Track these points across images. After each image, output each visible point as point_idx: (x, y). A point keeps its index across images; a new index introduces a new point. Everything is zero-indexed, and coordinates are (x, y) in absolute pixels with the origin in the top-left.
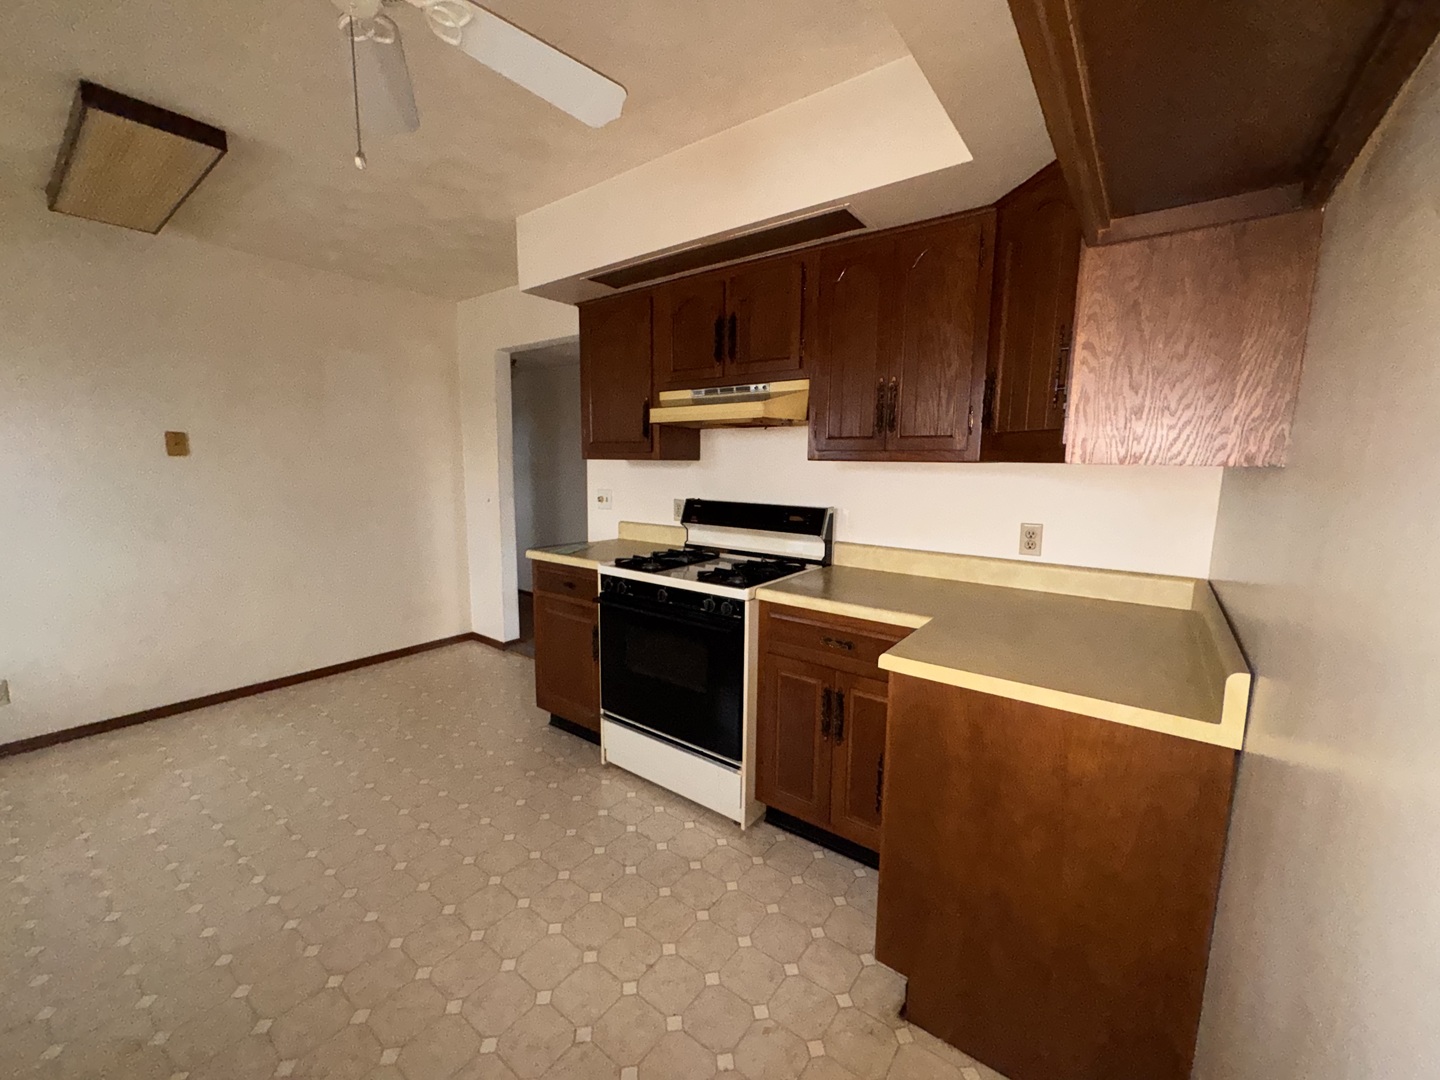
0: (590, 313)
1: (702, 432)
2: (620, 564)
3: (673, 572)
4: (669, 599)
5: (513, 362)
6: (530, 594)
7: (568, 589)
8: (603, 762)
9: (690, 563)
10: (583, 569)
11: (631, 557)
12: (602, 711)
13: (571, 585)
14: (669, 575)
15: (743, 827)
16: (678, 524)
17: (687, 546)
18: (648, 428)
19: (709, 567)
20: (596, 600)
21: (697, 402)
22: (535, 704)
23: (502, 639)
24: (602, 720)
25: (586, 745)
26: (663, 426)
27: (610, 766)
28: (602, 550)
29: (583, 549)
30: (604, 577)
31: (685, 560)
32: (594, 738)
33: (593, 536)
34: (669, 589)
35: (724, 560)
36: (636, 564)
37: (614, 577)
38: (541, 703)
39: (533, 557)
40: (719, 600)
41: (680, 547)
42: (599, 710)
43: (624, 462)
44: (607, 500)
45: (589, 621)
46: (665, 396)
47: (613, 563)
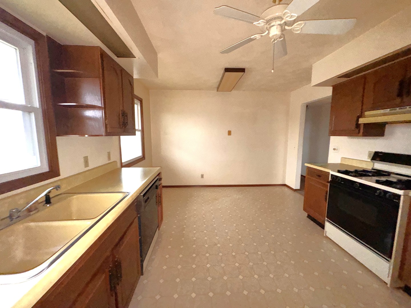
0: (336, 88)
1: (387, 126)
2: (339, 172)
3: (364, 178)
4: (360, 187)
5: (307, 106)
6: (305, 177)
7: (318, 177)
8: (325, 235)
9: (373, 176)
10: (324, 171)
11: (345, 170)
12: (326, 218)
13: (319, 176)
14: (361, 179)
15: (388, 285)
16: (369, 160)
17: (373, 169)
18: (358, 126)
19: (383, 179)
20: (328, 182)
21: (384, 115)
22: (303, 209)
23: (294, 188)
24: (326, 221)
25: (319, 228)
26: (365, 125)
27: (327, 237)
28: (333, 166)
29: (325, 164)
30: (332, 175)
31: (370, 174)
32: (323, 227)
33: (330, 161)
34: (360, 184)
35: (394, 177)
36: (347, 173)
37: (336, 176)
38: (305, 210)
39: (307, 165)
40: (386, 192)
41: (370, 169)
42: (325, 218)
43: (346, 137)
44: (337, 150)
45: (324, 188)
46: (367, 113)
47: (337, 171)
